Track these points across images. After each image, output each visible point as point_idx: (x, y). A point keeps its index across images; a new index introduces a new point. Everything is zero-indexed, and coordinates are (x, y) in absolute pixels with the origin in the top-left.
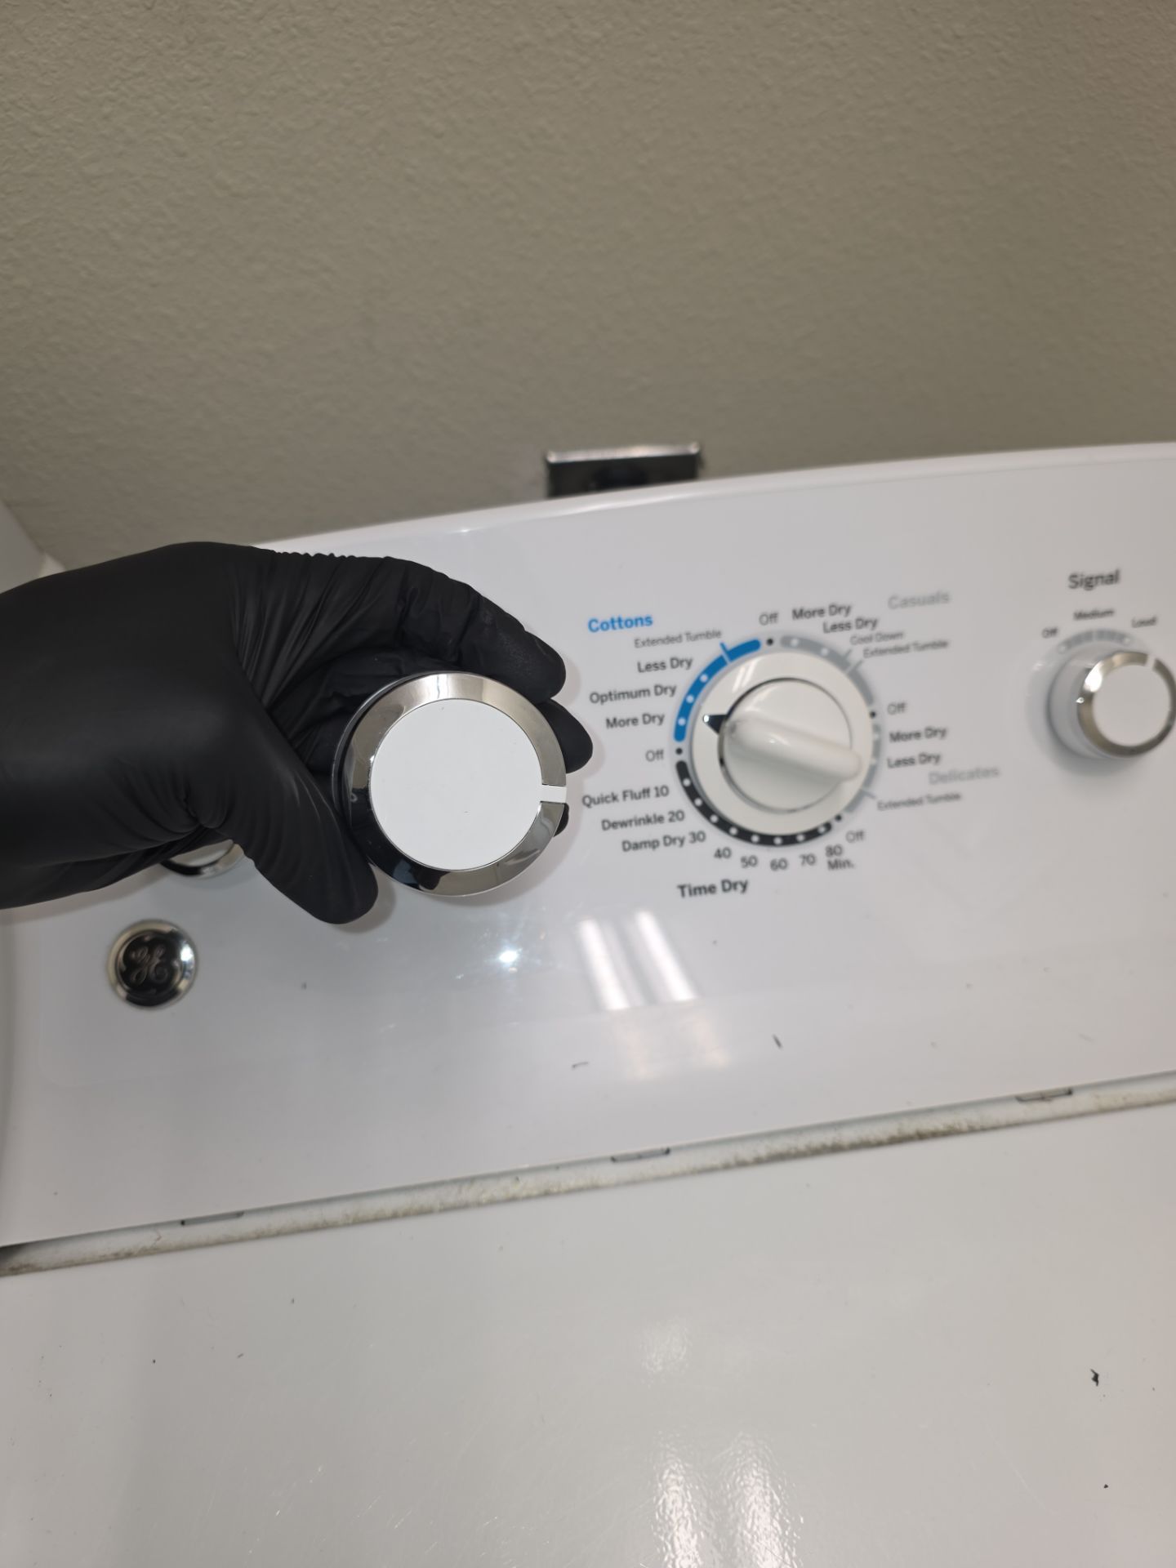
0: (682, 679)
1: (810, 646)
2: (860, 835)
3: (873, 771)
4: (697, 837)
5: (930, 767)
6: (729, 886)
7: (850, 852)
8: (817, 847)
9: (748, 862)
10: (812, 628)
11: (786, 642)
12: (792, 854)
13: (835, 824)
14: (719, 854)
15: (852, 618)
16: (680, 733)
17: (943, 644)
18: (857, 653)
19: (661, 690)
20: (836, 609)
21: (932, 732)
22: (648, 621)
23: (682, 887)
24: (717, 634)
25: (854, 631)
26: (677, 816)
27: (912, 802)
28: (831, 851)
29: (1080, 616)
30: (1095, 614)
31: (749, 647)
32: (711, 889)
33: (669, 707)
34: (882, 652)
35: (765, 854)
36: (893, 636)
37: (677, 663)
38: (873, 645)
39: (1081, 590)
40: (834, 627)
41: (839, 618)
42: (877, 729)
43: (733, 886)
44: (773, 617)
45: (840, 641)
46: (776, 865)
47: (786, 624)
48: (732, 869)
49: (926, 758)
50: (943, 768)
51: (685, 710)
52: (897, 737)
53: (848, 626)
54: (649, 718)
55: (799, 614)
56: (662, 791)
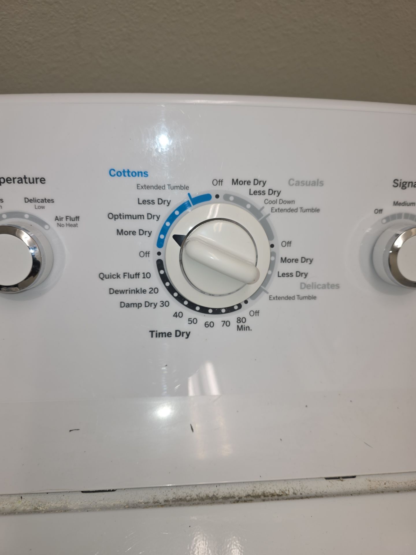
0: (164, 212)
1: (240, 202)
2: (257, 313)
3: (268, 278)
4: (165, 304)
5: (301, 279)
6: (179, 333)
7: (250, 322)
8: (232, 317)
9: (192, 321)
10: (242, 191)
11: (227, 197)
12: (217, 319)
13: (243, 305)
14: (176, 315)
15: (266, 189)
16: (160, 243)
17: (318, 210)
18: (267, 210)
19: (151, 216)
20: (257, 182)
21: (305, 260)
22: (146, 174)
23: (152, 332)
24: (187, 188)
25: (267, 196)
26: (154, 290)
27: (288, 298)
28: (239, 320)
29: (396, 204)
30: (404, 204)
31: (205, 198)
32: (169, 335)
33: (155, 226)
34: (282, 210)
35: (203, 318)
36: (289, 202)
37: (161, 201)
38: (277, 206)
39: (399, 189)
40: (255, 193)
41: (259, 188)
42: (273, 254)
43: (182, 334)
44: (221, 182)
45: (258, 201)
46: (207, 325)
47: (227, 187)
48: (183, 325)
49: (299, 274)
50: (308, 281)
51: (164, 230)
52: (284, 260)
53: (264, 193)
54: (142, 232)
55: (235, 182)
56: (147, 276)
